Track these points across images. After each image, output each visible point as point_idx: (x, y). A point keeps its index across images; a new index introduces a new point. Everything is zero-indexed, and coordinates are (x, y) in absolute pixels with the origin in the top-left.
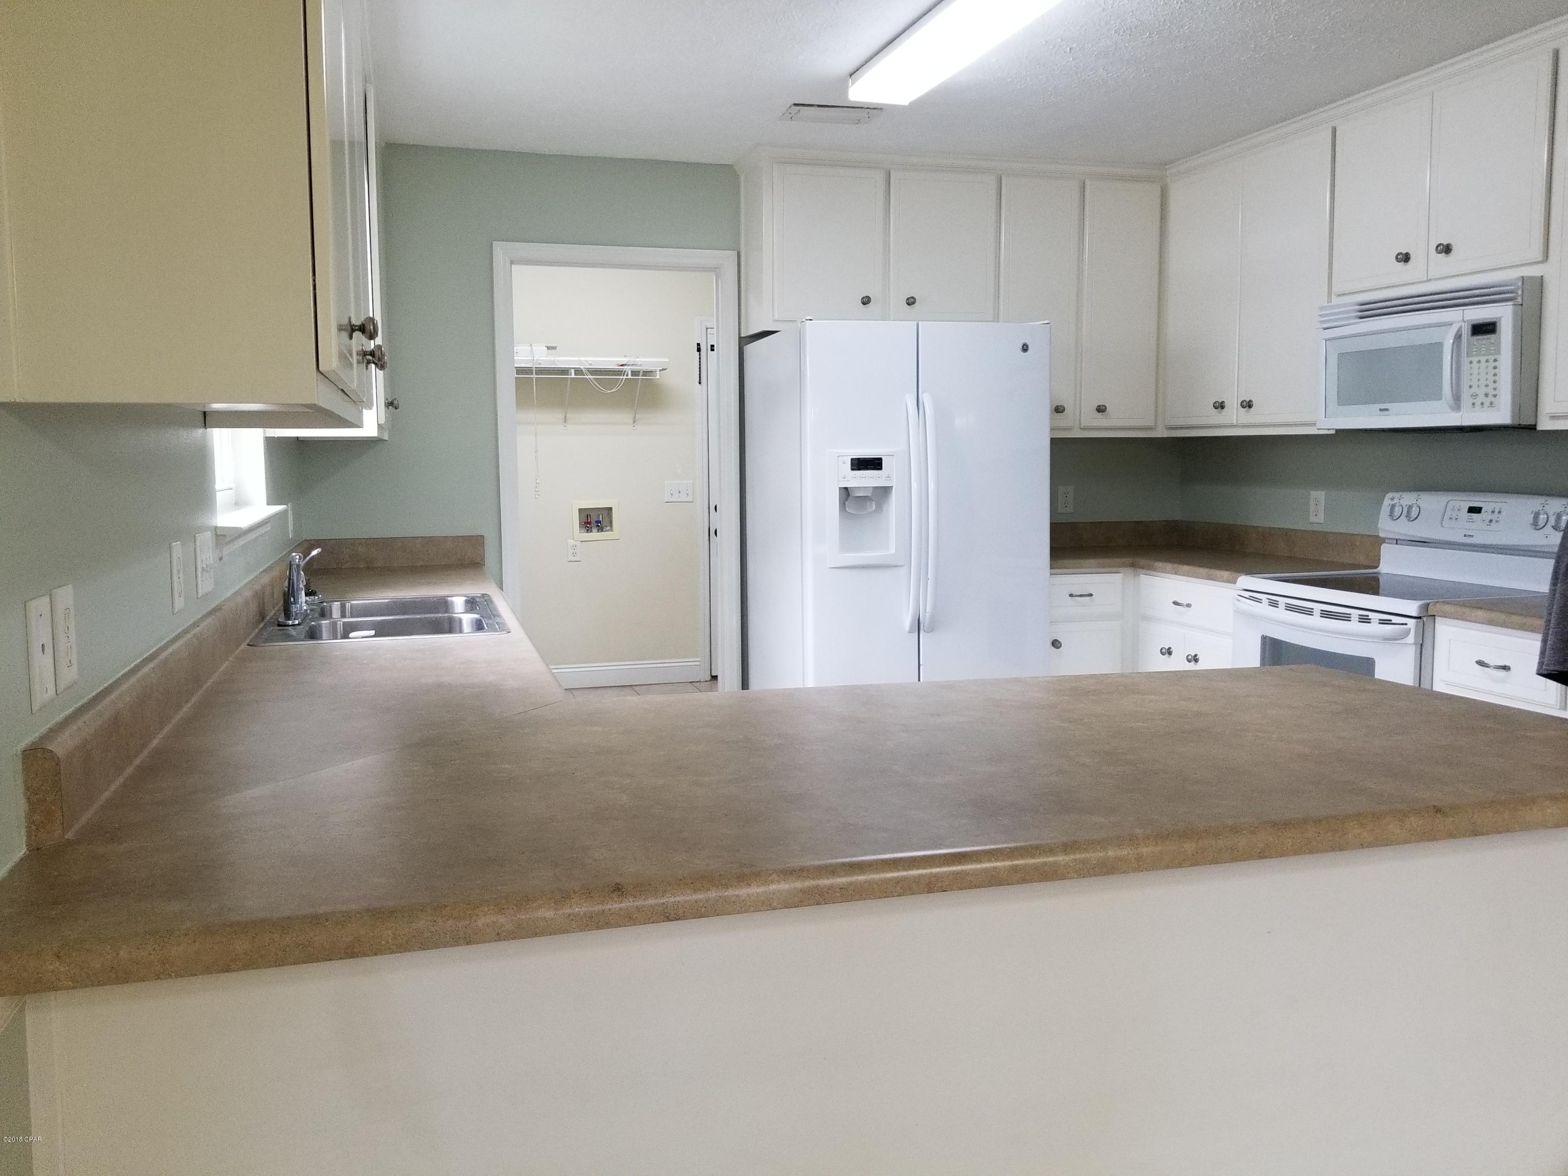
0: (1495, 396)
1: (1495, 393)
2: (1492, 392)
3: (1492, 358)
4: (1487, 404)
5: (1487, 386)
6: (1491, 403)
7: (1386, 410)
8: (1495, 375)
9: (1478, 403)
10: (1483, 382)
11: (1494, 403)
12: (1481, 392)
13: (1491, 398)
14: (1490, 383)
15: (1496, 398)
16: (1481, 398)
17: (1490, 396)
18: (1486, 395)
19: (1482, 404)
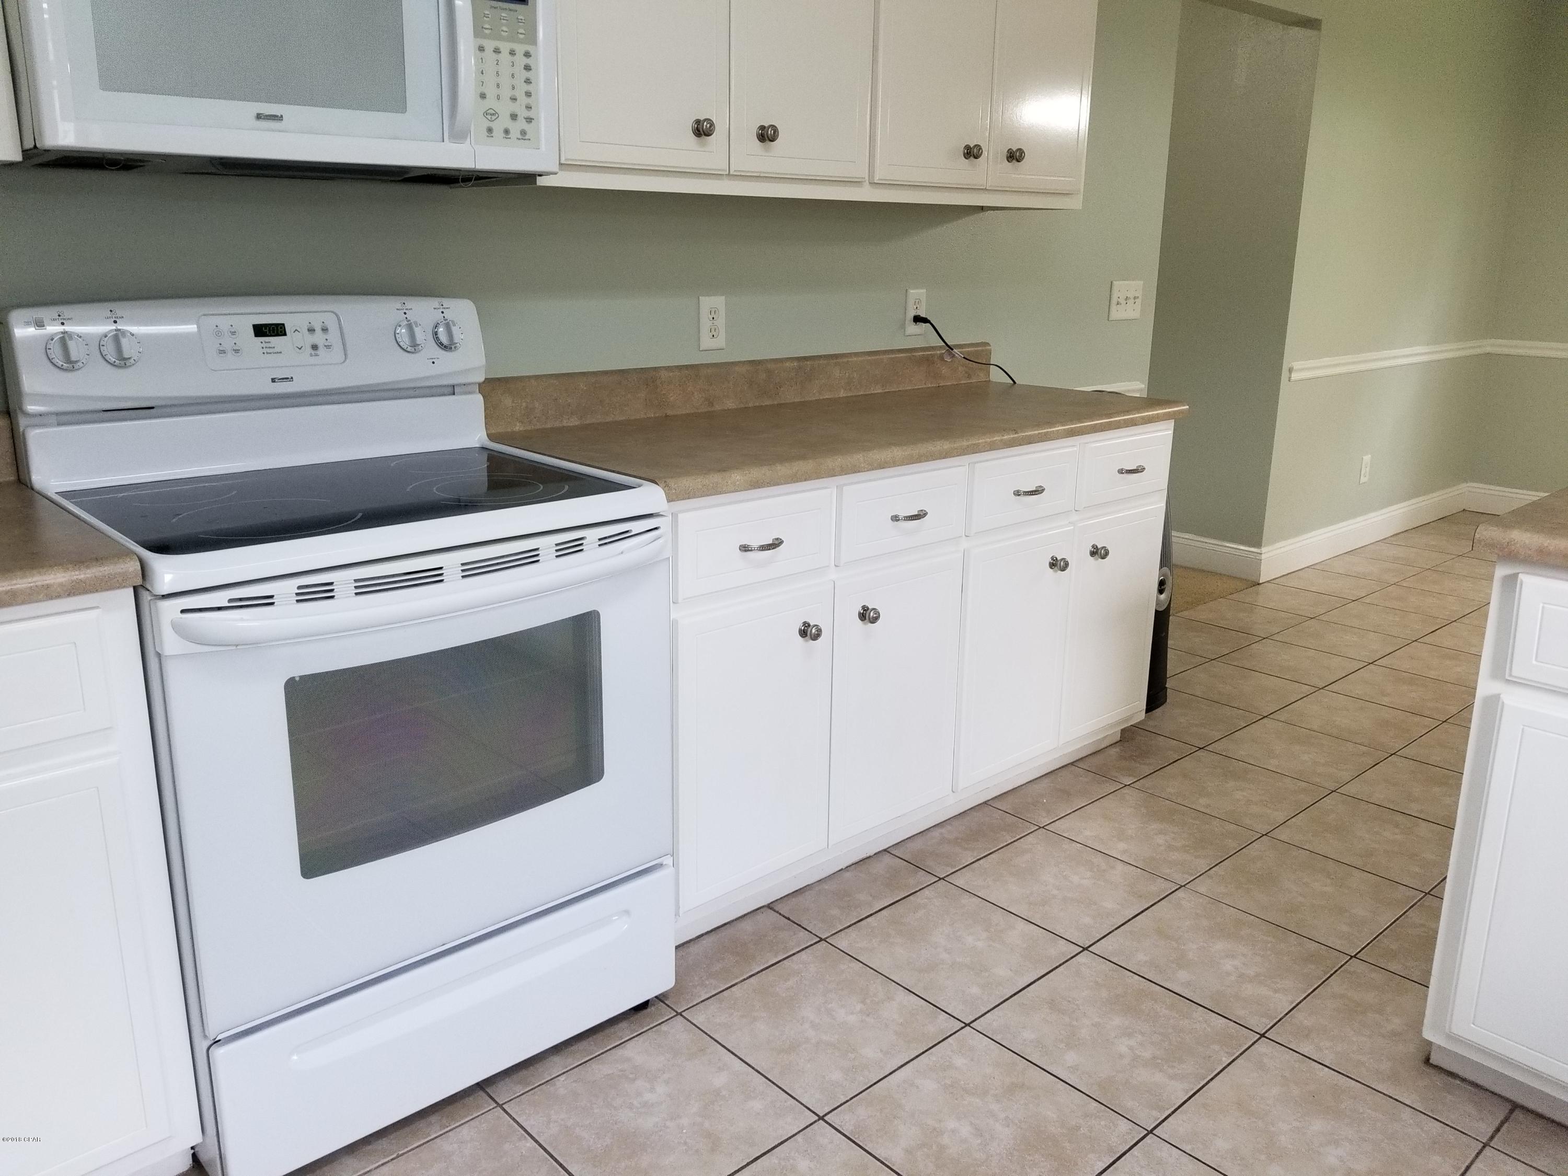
0: (529, 120)
1: (527, 114)
2: (522, 113)
3: (520, 49)
4: (515, 133)
5: (514, 99)
6: (523, 133)
7: (277, 118)
8: (528, 81)
9: (498, 127)
10: (506, 93)
11: (528, 132)
12: (505, 109)
13: (521, 124)
14: (520, 94)
15: (532, 125)
16: (504, 121)
17: (521, 119)
18: (514, 117)
19: (507, 132)
